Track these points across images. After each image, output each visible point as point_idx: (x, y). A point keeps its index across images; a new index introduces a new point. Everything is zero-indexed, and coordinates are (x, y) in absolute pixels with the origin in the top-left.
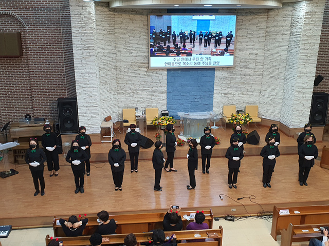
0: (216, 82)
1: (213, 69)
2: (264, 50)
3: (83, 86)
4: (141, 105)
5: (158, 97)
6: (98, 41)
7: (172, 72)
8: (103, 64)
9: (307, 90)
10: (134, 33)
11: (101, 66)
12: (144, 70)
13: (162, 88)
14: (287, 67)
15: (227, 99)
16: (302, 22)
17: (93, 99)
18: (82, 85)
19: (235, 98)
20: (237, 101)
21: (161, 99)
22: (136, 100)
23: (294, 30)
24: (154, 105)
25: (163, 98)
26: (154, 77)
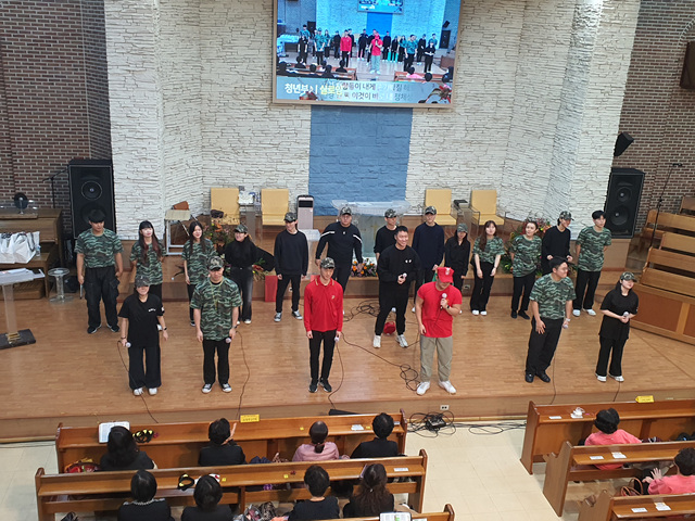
0: (414, 139)
1: (409, 110)
2: (516, 74)
3: (128, 135)
4: (253, 181)
5: (290, 166)
6: (162, 37)
7: (322, 113)
8: (171, 87)
9: (600, 162)
10: (243, 22)
11: (168, 93)
12: (261, 105)
14: (562, 112)
15: (436, 175)
16: (596, 19)
17: (148, 163)
18: (125, 131)
19: (452, 174)
20: (457, 180)
21: (298, 171)
22: (243, 170)
23: (580, 34)
24: (281, 182)
25: (302, 168)
26: (283, 123)
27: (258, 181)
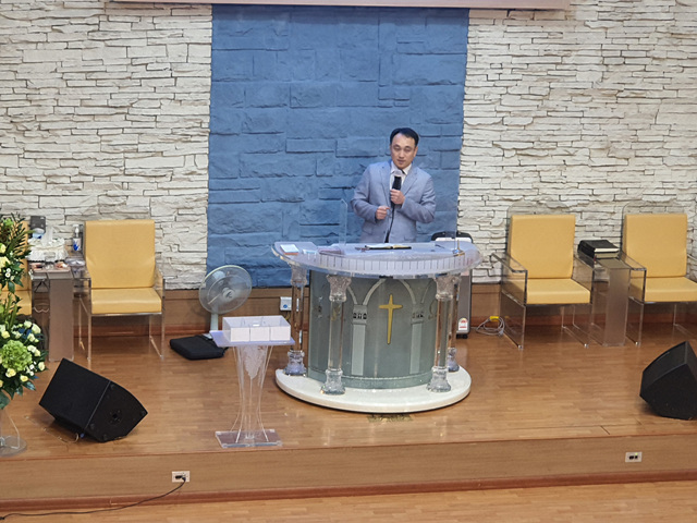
0: (475, 86)
1: (460, 15)
4: (65, 202)
5: (158, 162)
7: (240, 24)
12: (84, 8)
13: (187, 110)
15: (531, 179)
19: (574, 175)
20: (584, 189)
21: (179, 173)
22: (37, 174)
24: (136, 202)
25: (190, 166)
26: (141, 50)
27: (76, 201)
